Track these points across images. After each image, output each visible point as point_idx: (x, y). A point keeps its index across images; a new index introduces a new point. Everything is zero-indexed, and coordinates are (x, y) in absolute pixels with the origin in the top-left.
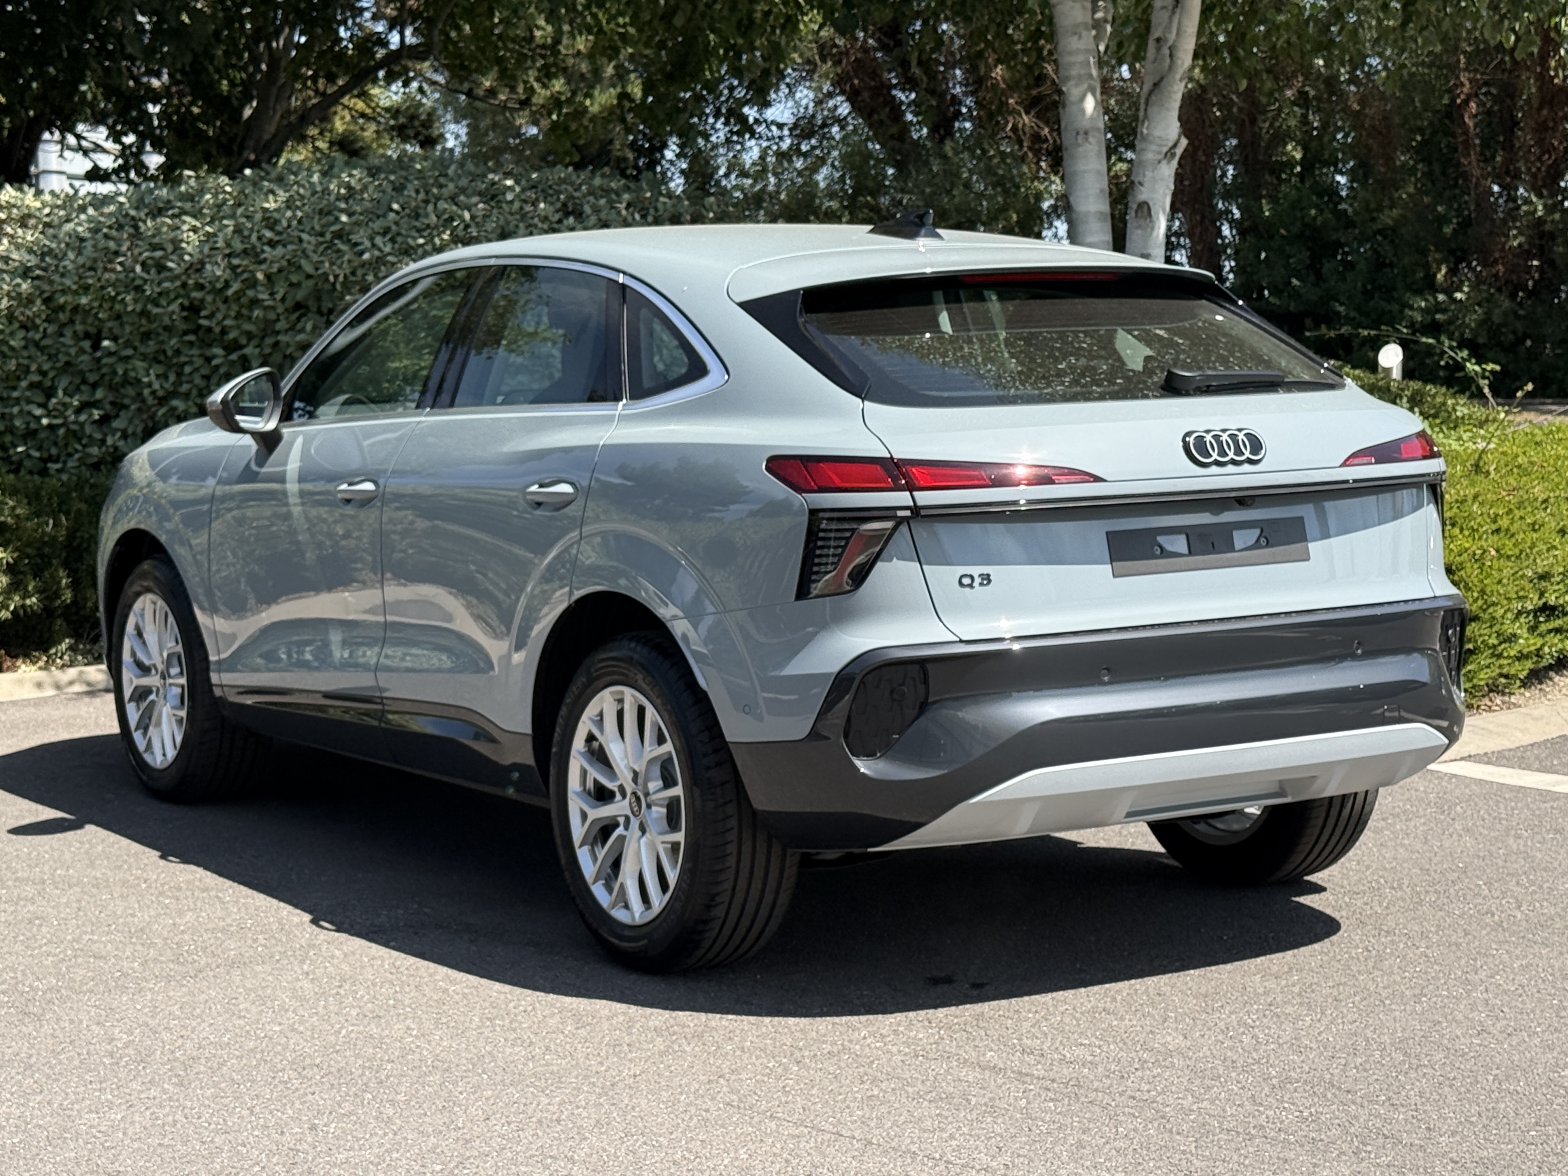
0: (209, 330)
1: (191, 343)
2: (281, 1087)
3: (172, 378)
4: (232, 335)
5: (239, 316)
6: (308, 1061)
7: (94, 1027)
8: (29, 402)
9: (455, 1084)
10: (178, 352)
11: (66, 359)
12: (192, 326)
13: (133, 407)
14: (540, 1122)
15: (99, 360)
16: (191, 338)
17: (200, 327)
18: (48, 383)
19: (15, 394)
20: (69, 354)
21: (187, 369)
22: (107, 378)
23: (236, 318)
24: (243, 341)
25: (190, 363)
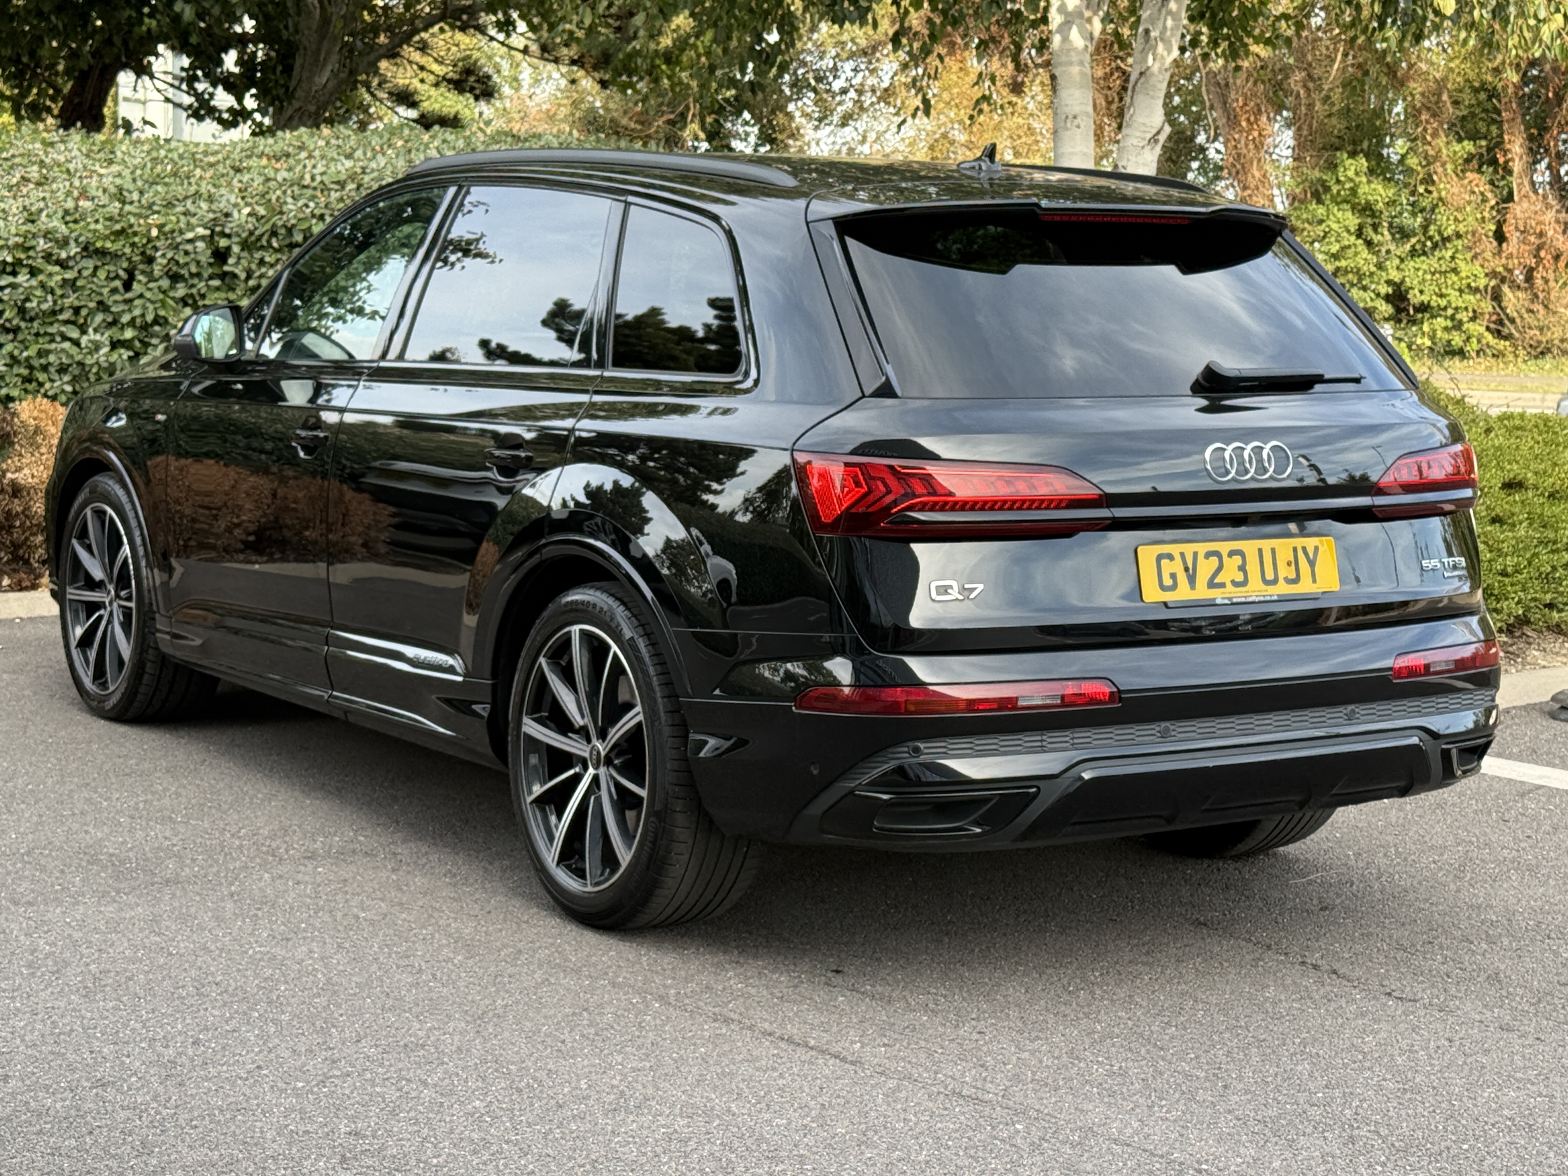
0: (235, 276)
1: (218, 289)
2: (177, 1002)
6: (210, 978)
7: (22, 938)
8: (65, 338)
9: (339, 1006)
10: (203, 296)
11: (99, 298)
12: (217, 271)
14: (406, 1045)
15: (129, 301)
16: (216, 283)
17: (225, 274)
18: (82, 321)
19: (52, 330)
20: (101, 294)
22: (138, 319)
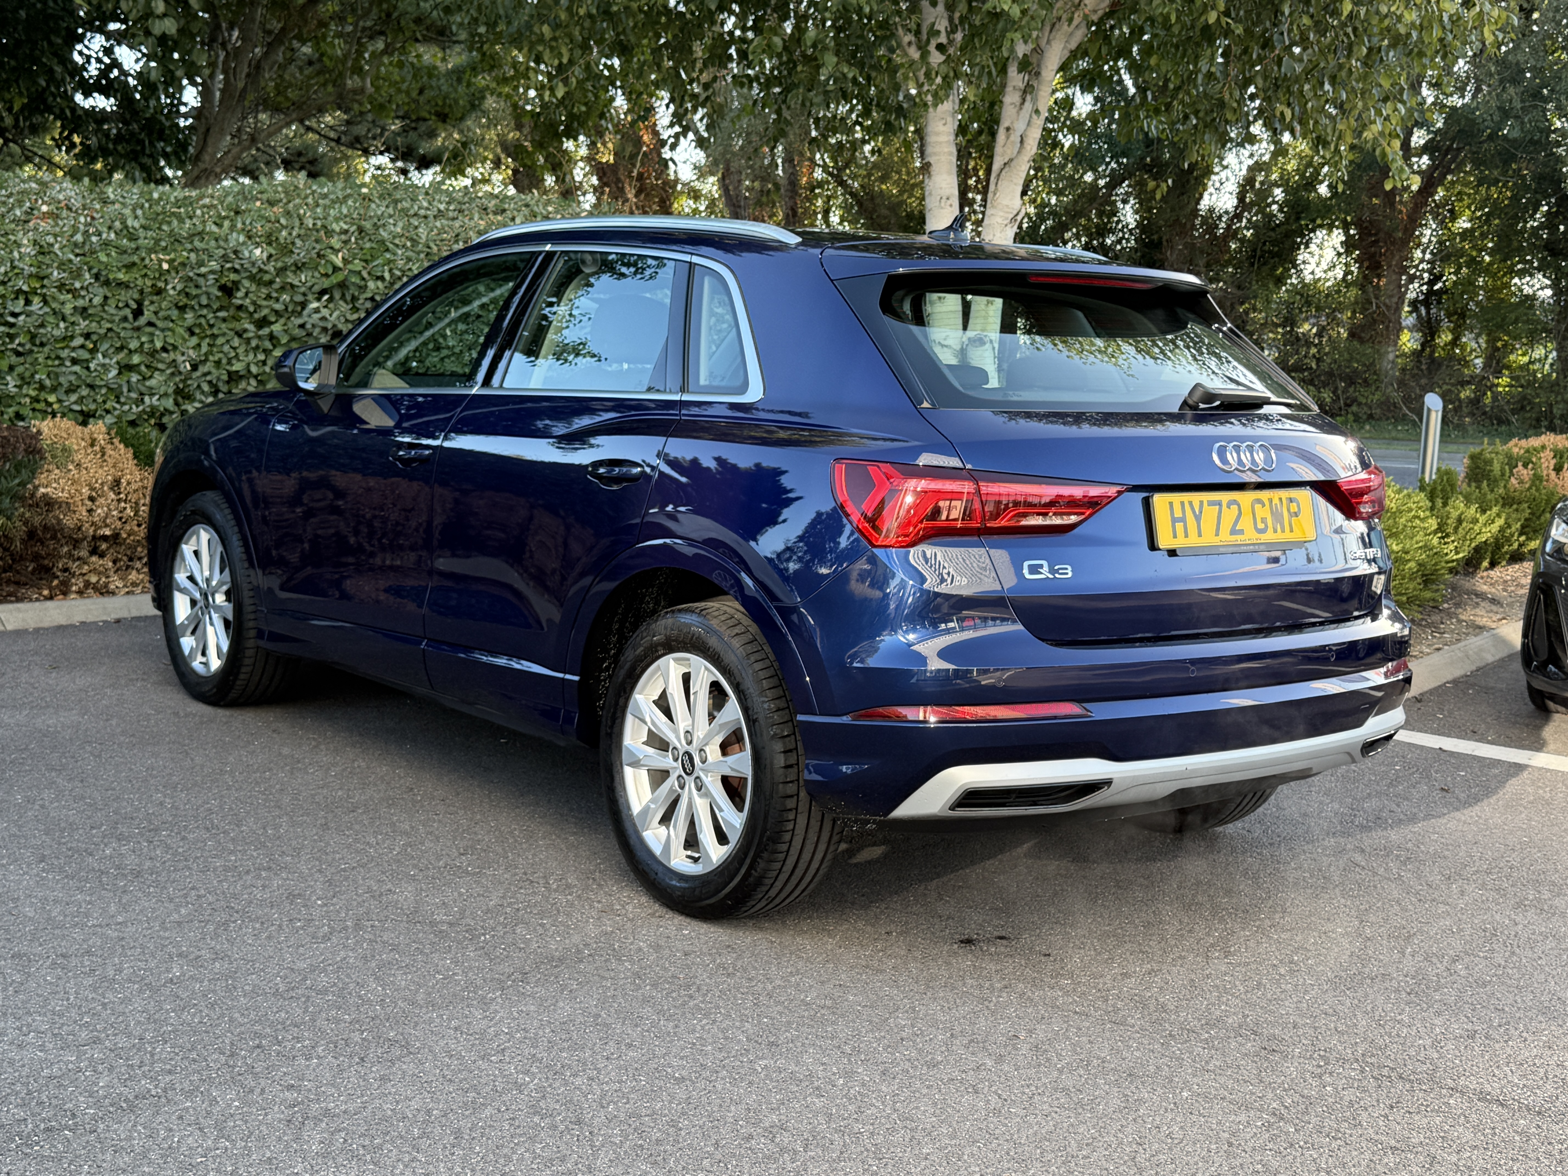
3: (204, 348)
4: (263, 314)
5: (269, 297)
13: (168, 372)
19: (63, 354)
21: (220, 341)
22: (146, 346)
23: (265, 299)
24: (273, 319)
25: (224, 334)
